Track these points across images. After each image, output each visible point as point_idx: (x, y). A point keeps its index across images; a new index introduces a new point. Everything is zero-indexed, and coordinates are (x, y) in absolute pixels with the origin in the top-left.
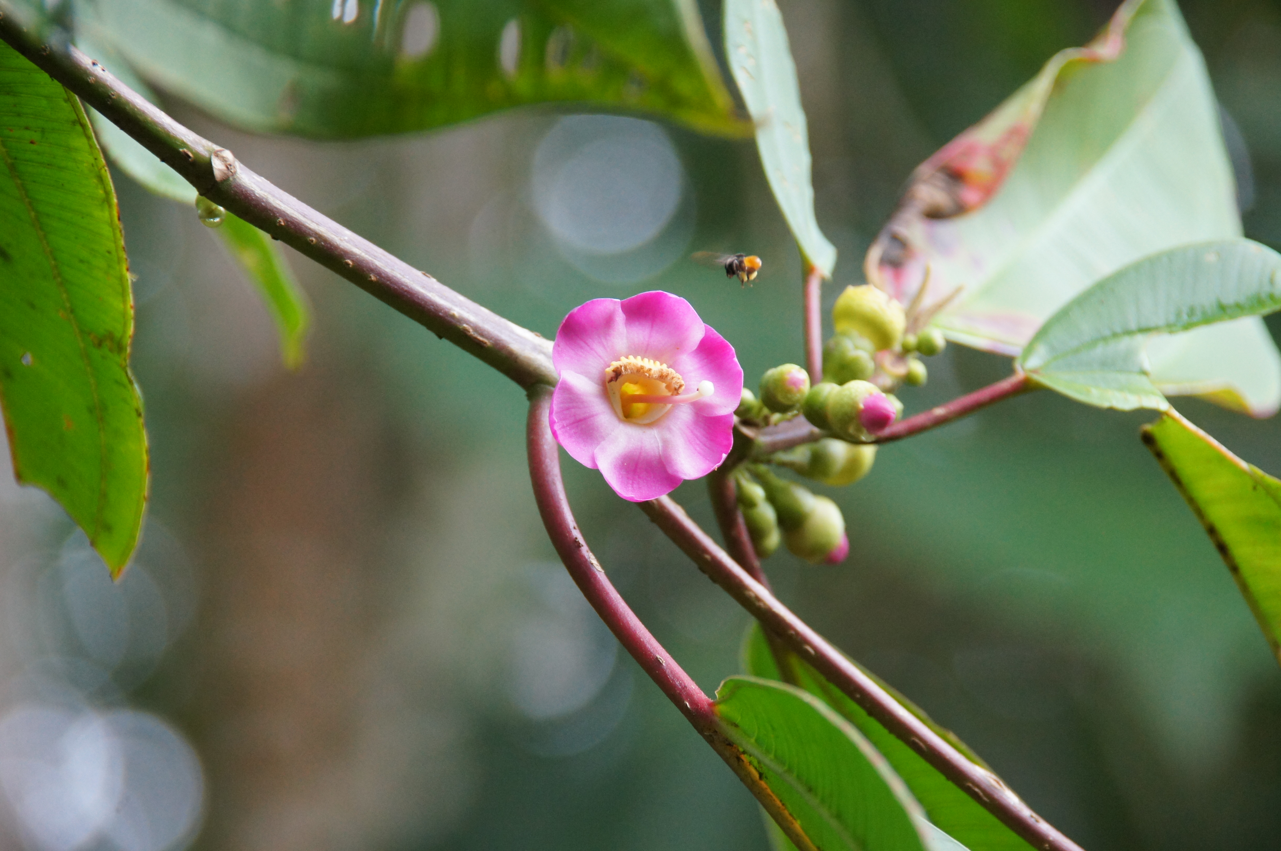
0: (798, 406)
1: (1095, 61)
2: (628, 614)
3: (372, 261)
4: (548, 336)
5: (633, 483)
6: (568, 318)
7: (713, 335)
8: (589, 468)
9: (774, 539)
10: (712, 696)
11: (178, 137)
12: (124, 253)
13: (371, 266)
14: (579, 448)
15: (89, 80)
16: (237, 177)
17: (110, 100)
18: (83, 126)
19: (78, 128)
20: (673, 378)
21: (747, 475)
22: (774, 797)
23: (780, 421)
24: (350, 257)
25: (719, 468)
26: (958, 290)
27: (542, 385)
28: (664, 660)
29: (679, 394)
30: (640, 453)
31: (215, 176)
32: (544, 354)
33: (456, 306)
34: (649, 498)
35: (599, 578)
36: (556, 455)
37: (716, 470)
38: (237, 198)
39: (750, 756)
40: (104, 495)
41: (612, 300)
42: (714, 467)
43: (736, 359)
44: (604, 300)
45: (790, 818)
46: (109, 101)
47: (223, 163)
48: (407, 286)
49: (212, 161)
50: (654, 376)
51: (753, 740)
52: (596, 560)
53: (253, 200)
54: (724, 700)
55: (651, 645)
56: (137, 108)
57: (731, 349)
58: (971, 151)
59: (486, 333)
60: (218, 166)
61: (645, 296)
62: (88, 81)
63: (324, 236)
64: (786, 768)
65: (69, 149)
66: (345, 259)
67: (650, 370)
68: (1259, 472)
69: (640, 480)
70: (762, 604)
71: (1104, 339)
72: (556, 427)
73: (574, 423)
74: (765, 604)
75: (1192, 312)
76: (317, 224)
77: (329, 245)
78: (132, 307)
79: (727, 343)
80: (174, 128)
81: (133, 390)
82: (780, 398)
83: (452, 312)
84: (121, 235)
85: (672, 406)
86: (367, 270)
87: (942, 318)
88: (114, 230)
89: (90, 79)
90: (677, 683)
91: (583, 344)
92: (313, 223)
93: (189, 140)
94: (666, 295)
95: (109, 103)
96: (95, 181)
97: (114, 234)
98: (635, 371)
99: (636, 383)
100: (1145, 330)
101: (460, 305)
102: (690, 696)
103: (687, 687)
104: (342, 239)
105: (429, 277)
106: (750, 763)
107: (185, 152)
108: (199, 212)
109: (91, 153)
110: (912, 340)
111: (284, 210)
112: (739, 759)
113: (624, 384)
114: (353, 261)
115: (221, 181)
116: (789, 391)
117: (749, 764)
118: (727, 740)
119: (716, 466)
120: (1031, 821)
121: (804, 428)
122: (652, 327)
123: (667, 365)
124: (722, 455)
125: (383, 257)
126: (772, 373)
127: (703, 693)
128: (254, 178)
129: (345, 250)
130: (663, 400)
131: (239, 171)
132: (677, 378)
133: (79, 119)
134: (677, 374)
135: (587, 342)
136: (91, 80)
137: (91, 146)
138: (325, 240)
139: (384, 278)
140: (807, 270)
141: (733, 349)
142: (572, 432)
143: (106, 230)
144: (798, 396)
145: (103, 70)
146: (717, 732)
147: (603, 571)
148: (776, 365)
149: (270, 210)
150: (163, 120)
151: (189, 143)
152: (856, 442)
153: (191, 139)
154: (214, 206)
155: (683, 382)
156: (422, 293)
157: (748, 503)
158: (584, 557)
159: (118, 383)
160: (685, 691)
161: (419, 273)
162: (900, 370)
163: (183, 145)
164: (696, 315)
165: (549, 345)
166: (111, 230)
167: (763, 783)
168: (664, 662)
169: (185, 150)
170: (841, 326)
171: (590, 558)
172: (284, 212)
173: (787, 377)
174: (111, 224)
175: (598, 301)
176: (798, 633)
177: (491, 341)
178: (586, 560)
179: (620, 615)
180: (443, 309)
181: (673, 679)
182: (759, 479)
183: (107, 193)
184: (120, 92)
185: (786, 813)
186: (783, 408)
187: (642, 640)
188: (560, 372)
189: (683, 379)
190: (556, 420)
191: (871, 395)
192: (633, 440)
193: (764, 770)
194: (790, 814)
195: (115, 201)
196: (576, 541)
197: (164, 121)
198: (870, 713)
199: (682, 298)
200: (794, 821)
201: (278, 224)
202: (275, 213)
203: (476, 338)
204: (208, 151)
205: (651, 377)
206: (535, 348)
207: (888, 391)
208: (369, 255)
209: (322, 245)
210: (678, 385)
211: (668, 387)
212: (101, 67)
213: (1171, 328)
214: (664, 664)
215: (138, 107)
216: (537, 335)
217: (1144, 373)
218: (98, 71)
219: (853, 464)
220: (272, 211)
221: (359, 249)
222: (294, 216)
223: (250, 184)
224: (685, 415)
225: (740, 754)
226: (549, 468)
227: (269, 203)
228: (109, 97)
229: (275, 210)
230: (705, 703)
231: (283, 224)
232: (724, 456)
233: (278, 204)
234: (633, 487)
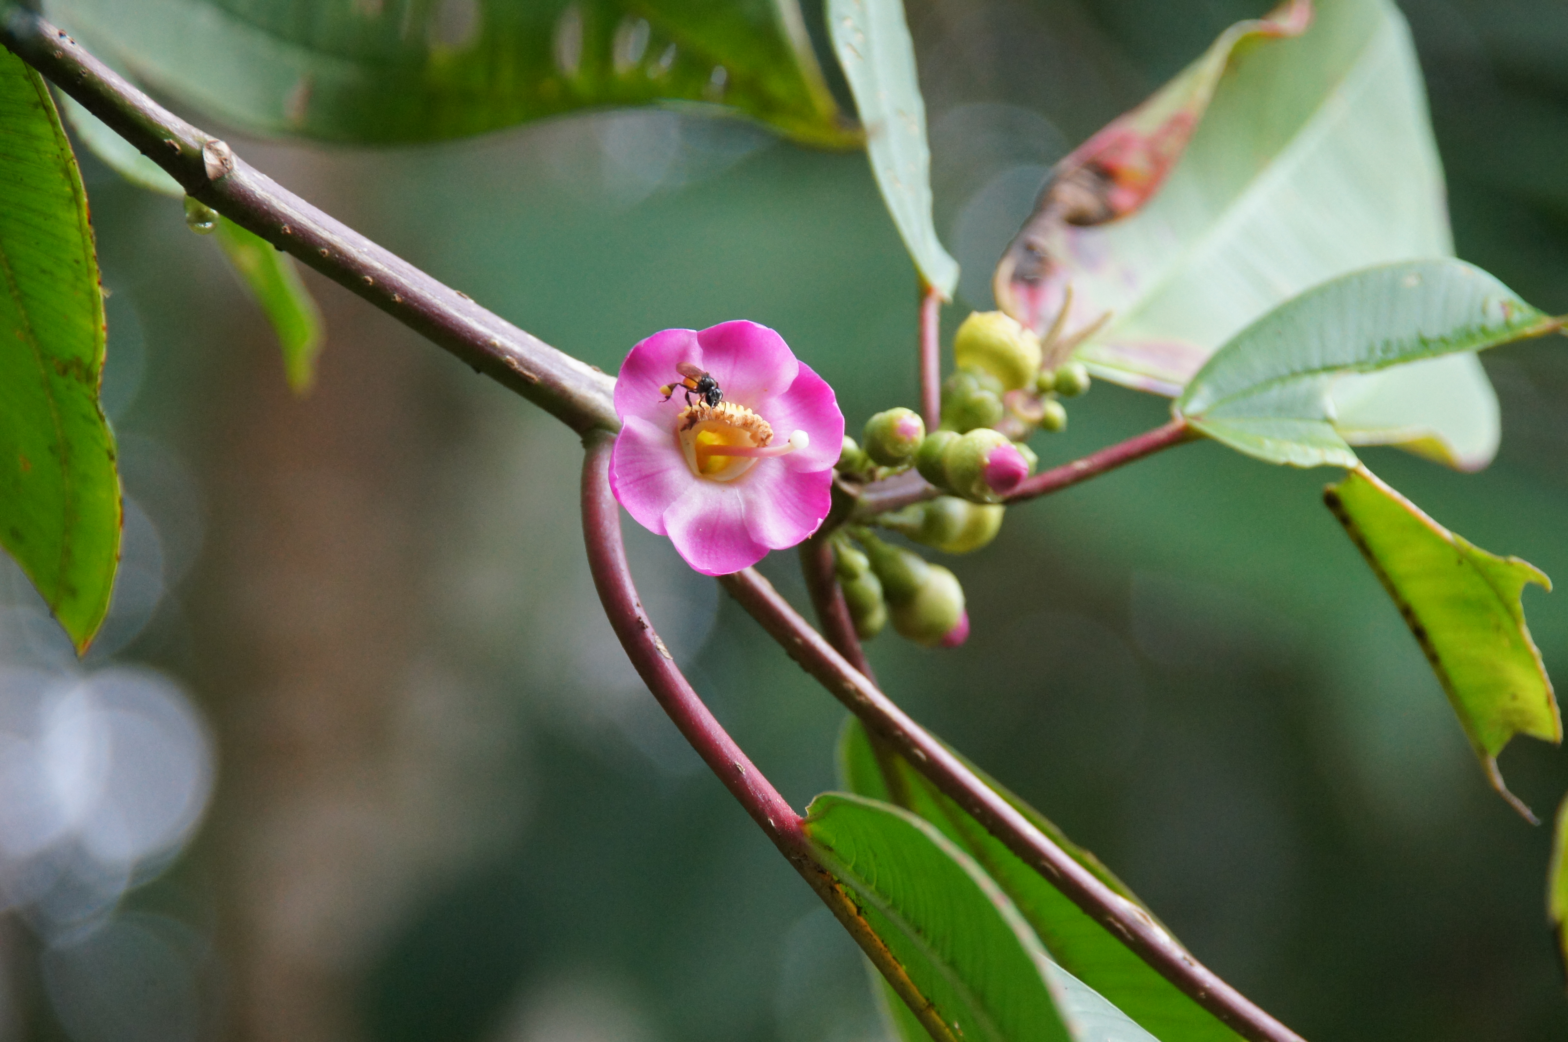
0: (910, 458)
1: (1276, 37)
2: (701, 710)
3: (396, 278)
4: (608, 370)
5: (709, 552)
6: (633, 352)
7: (809, 373)
8: (656, 535)
9: (878, 617)
10: (803, 813)
11: (163, 124)
12: (95, 263)
13: (395, 284)
14: (644, 510)
15: (55, 55)
16: (234, 174)
17: (80, 79)
18: (47, 109)
19: (42, 112)
20: (759, 426)
21: (847, 540)
22: (875, 937)
23: (889, 475)
24: (371, 273)
25: (814, 536)
26: (1105, 318)
27: (601, 431)
28: (744, 768)
29: (766, 446)
30: (719, 516)
31: (207, 173)
32: (604, 392)
33: (498, 333)
34: (729, 571)
35: (667, 667)
36: (616, 516)
37: (810, 538)
38: (233, 199)
39: (846, 886)
40: (67, 552)
41: (686, 331)
42: (808, 534)
43: (836, 404)
44: (676, 331)
45: (894, 962)
46: (78, 80)
47: (217, 156)
48: (439, 309)
49: (204, 155)
50: (737, 423)
51: (850, 868)
52: (663, 644)
53: (252, 201)
54: (818, 818)
55: (729, 749)
56: (113, 89)
57: (829, 391)
58: (1124, 143)
59: (533, 366)
60: (210, 160)
61: (728, 326)
62: (54, 57)
63: (339, 247)
64: (890, 902)
65: (30, 137)
66: (364, 275)
67: (732, 416)
68: (1465, 543)
69: (717, 550)
70: (863, 699)
71: (1282, 379)
72: (617, 485)
73: (638, 480)
74: (867, 699)
75: (1387, 347)
76: (331, 233)
77: (344, 258)
78: (104, 329)
79: (825, 384)
80: (158, 114)
81: (105, 428)
82: (889, 449)
83: (493, 341)
84: (92, 242)
85: (759, 460)
86: (390, 289)
87: (1087, 349)
88: (83, 236)
89: (56, 53)
90: (759, 796)
91: (651, 384)
92: (326, 231)
93: (176, 129)
94: (752, 325)
95: (79, 82)
96: (61, 175)
97: (84, 241)
98: (713, 417)
99: (714, 431)
100: (1329, 369)
101: (503, 333)
102: (775, 812)
103: (771, 801)
104: (360, 250)
105: (466, 298)
106: (847, 895)
107: (170, 143)
108: (188, 215)
109: (57, 142)
110: (1049, 377)
111: (291, 215)
112: (833, 889)
113: (699, 432)
114: (373, 278)
115: (215, 179)
116: (898, 442)
117: (844, 895)
118: (819, 865)
119: (810, 533)
120: (1185, 964)
121: (917, 484)
122: (735, 363)
123: (753, 410)
124: (817, 520)
125: (409, 273)
126: (879, 418)
127: (790, 809)
128: (254, 176)
129: (364, 263)
130: (747, 453)
131: (236, 166)
132: (765, 426)
133: (42, 101)
134: (764, 421)
135: (656, 380)
136: (58, 54)
137: (56, 134)
138: (340, 252)
139: (410, 298)
140: (923, 291)
141: (832, 391)
142: (637, 490)
143: (74, 236)
144: (909, 448)
145: (73, 43)
146: (807, 857)
147: (672, 658)
148: (884, 409)
149: (273, 215)
150: (145, 104)
151: (176, 133)
152: (978, 501)
153: (178, 127)
154: (205, 208)
155: (771, 431)
156: (457, 317)
157: (848, 574)
158: (650, 641)
159: (86, 418)
160: (769, 806)
161: (453, 293)
162: (1035, 414)
163: (168, 134)
164: (788, 350)
165: (610, 382)
166: (80, 235)
167: (862, 920)
168: (744, 770)
169: (171, 141)
170: (963, 361)
171: (655, 642)
172: (290, 217)
173: (898, 424)
174: (80, 228)
175: (670, 332)
176: (906, 735)
177: (539, 376)
178: (651, 645)
179: (692, 712)
180: (482, 337)
181: (755, 792)
182: (860, 544)
183: (75, 191)
184: (93, 69)
185: (889, 956)
186: (892, 461)
187: (717, 742)
188: (622, 418)
189: (772, 427)
190: (617, 476)
191: (998, 446)
192: (710, 500)
193: (864, 904)
194: (894, 958)
195: (85, 200)
196: (639, 622)
197: (146, 106)
198: (992, 832)
199: (771, 329)
200: (898, 966)
201: (282, 232)
202: (280, 218)
203: (521, 373)
204: (199, 142)
205: (732, 424)
206: (593, 385)
207: (1018, 439)
208: (393, 271)
209: (336, 258)
210: (766, 435)
211: (754, 437)
212: (69, 39)
213: (1362, 366)
214: (743, 773)
215: (115, 88)
216: (595, 370)
217: (1328, 420)
218: (66, 43)
219: (976, 526)
220: (276, 217)
221: (381, 264)
222: (303, 222)
223: (249, 182)
224: (773, 471)
225: (835, 884)
226: (608, 532)
227: (273, 207)
228: (80, 75)
229: (279, 214)
230: (793, 820)
231: (289, 231)
232: (820, 521)
233: (284, 208)
234: (709, 558)
